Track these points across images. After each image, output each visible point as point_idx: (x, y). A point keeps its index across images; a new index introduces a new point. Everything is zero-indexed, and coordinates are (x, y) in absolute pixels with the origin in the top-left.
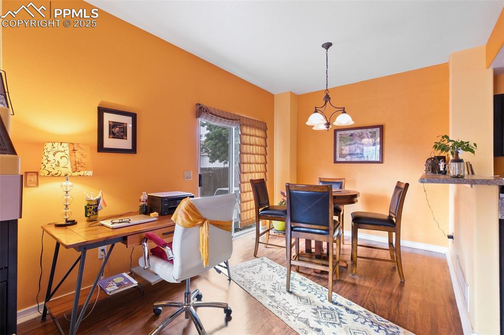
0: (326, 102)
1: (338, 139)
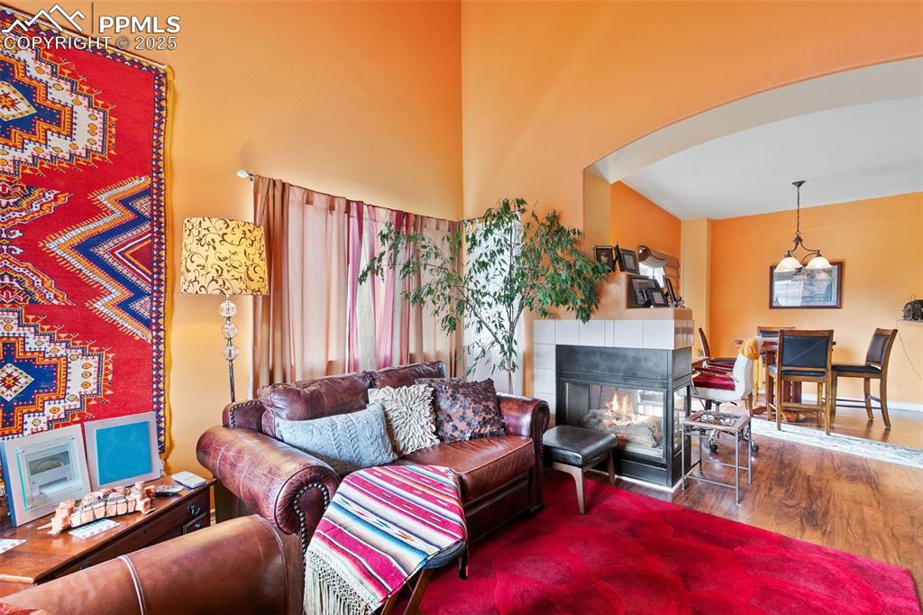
0: (797, 244)
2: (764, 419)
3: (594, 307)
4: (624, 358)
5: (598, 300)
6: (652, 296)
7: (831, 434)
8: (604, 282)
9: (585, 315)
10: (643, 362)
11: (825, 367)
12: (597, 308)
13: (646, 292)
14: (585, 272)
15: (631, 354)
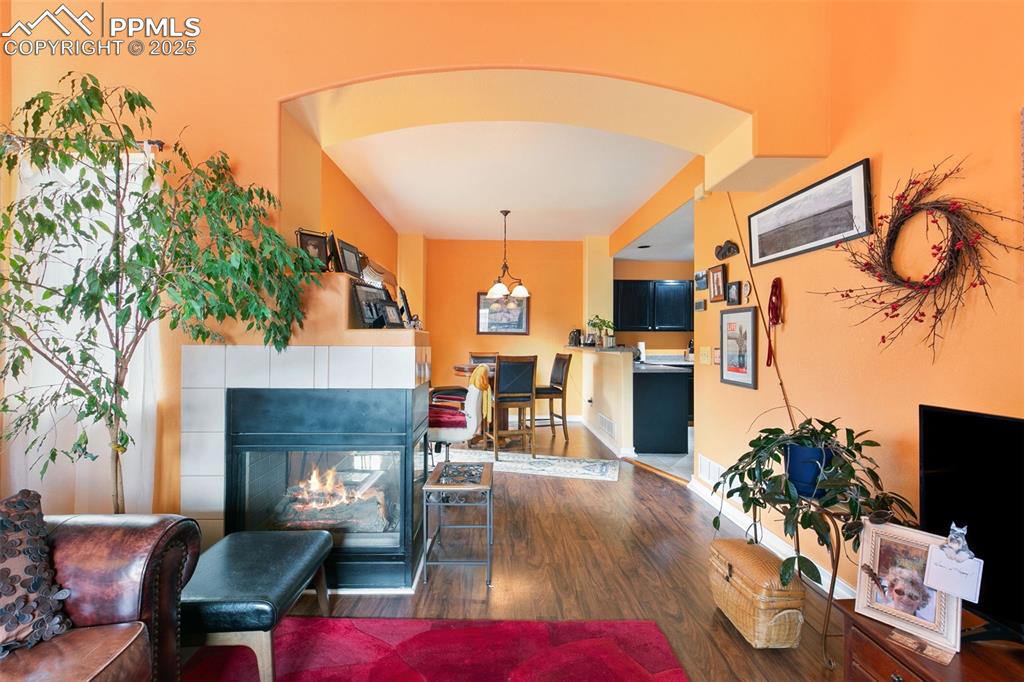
0: (504, 273)
1: (482, 305)
2: (481, 448)
3: (296, 324)
4: (345, 404)
5: (303, 314)
6: (385, 311)
7: (537, 456)
8: (314, 286)
9: (281, 337)
10: (372, 408)
11: (531, 392)
12: (301, 326)
13: (375, 305)
14: (281, 263)
15: (355, 398)
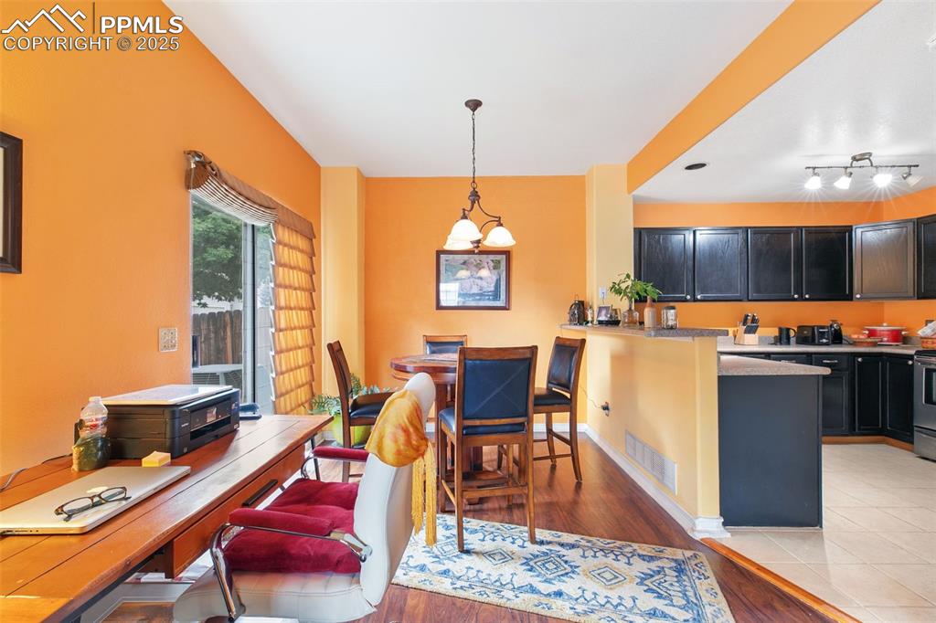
0: (473, 203)
1: (442, 268)
11: (527, 415)
